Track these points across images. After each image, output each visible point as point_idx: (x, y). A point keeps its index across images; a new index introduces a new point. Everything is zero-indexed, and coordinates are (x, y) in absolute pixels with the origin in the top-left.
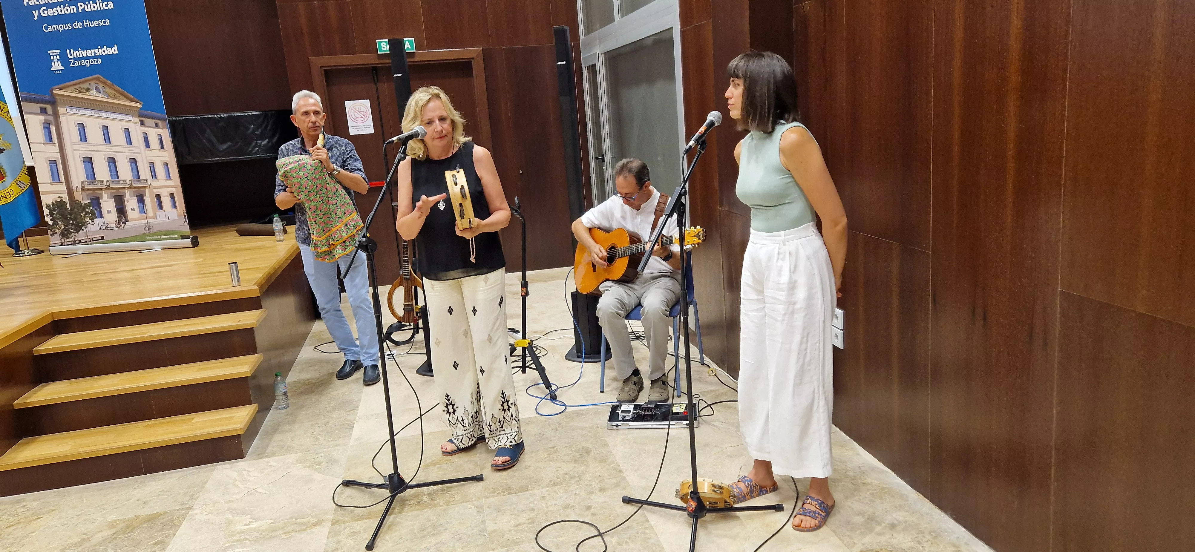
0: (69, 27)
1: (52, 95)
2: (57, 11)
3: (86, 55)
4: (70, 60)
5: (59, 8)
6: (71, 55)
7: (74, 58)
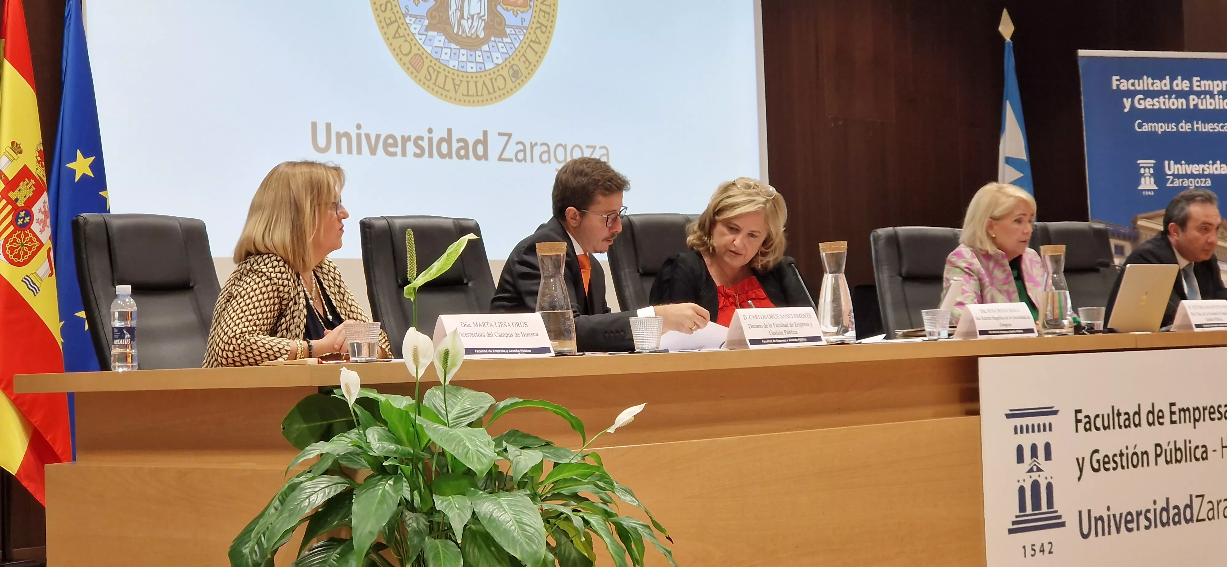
0: (1171, 127)
1: (1134, 226)
2: (1159, 102)
3: (1192, 172)
4: (1168, 177)
5: (1161, 99)
6: (1170, 170)
7: (1173, 175)
